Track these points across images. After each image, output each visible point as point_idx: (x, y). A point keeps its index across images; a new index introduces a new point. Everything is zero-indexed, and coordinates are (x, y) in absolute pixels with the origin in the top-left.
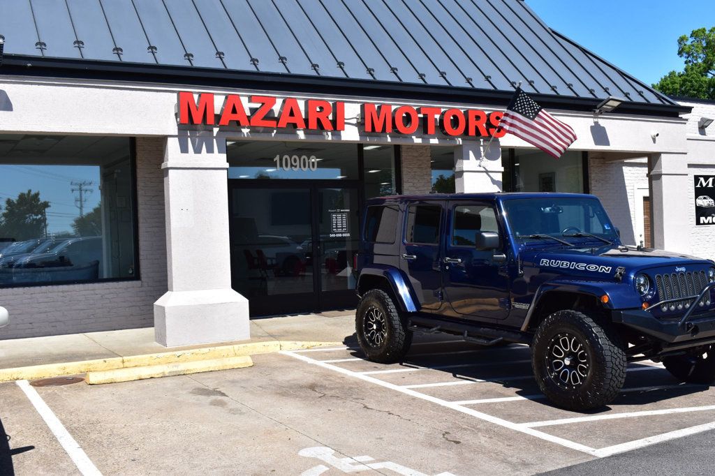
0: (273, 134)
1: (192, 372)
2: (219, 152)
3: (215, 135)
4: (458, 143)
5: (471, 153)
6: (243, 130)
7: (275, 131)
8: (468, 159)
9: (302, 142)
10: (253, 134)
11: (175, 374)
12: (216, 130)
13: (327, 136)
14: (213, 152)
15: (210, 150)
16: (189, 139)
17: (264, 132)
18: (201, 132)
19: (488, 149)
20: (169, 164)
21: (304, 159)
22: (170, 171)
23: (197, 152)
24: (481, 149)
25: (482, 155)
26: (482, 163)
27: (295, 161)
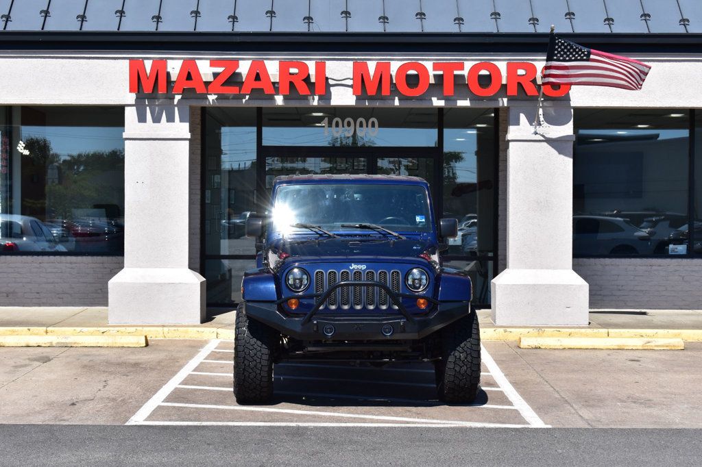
0: (244, 100)
1: (80, 345)
2: (181, 121)
3: (176, 102)
4: (501, 105)
5: (522, 117)
6: (209, 97)
7: (247, 97)
8: (517, 123)
9: (280, 108)
10: (220, 101)
11: (62, 345)
12: (178, 97)
13: (311, 100)
14: (174, 122)
15: (171, 119)
16: (148, 108)
17: (233, 99)
18: (161, 101)
19: (552, 111)
20: (125, 135)
21: (361, 123)
22: (126, 142)
23: (157, 120)
24: (541, 111)
25: (542, 118)
26: (539, 129)
27: (349, 124)
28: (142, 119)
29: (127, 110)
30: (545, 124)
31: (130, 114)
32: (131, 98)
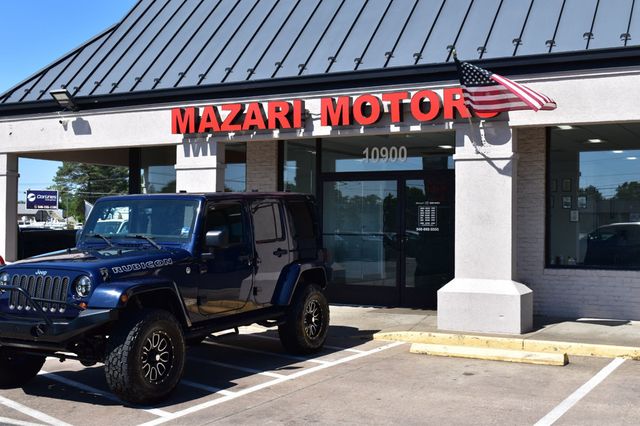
3: (208, 140)
5: (467, 138)
8: (463, 145)
10: (237, 137)
14: (207, 155)
15: (205, 153)
16: (191, 145)
17: (245, 134)
19: (492, 132)
20: (176, 167)
21: (394, 151)
22: (178, 172)
23: (196, 155)
24: (482, 132)
25: (483, 139)
26: (481, 149)
27: (384, 153)
28: (187, 154)
29: (178, 147)
30: (486, 144)
31: (180, 150)
32: (179, 138)
